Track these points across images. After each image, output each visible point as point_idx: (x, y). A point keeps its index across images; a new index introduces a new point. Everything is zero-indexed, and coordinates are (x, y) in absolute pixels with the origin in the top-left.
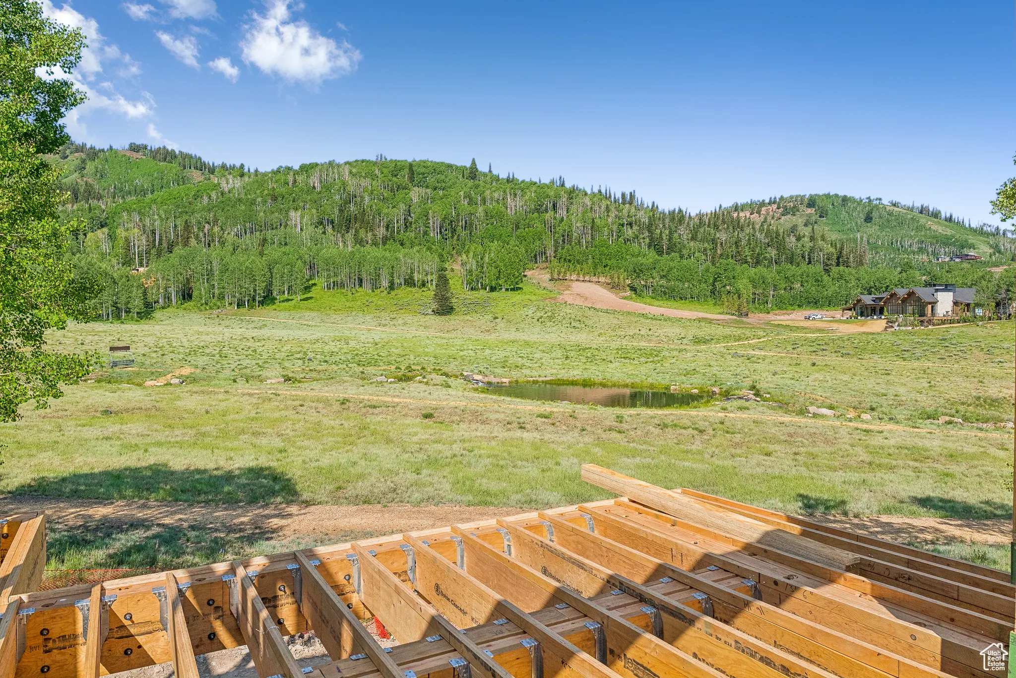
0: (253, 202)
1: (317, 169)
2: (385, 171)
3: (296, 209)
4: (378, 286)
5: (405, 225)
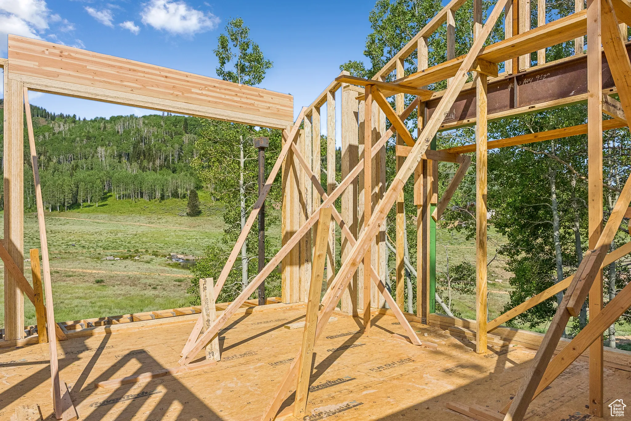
0: (74, 141)
1: (121, 120)
2: (168, 122)
3: (102, 146)
4: (153, 197)
5: (179, 158)
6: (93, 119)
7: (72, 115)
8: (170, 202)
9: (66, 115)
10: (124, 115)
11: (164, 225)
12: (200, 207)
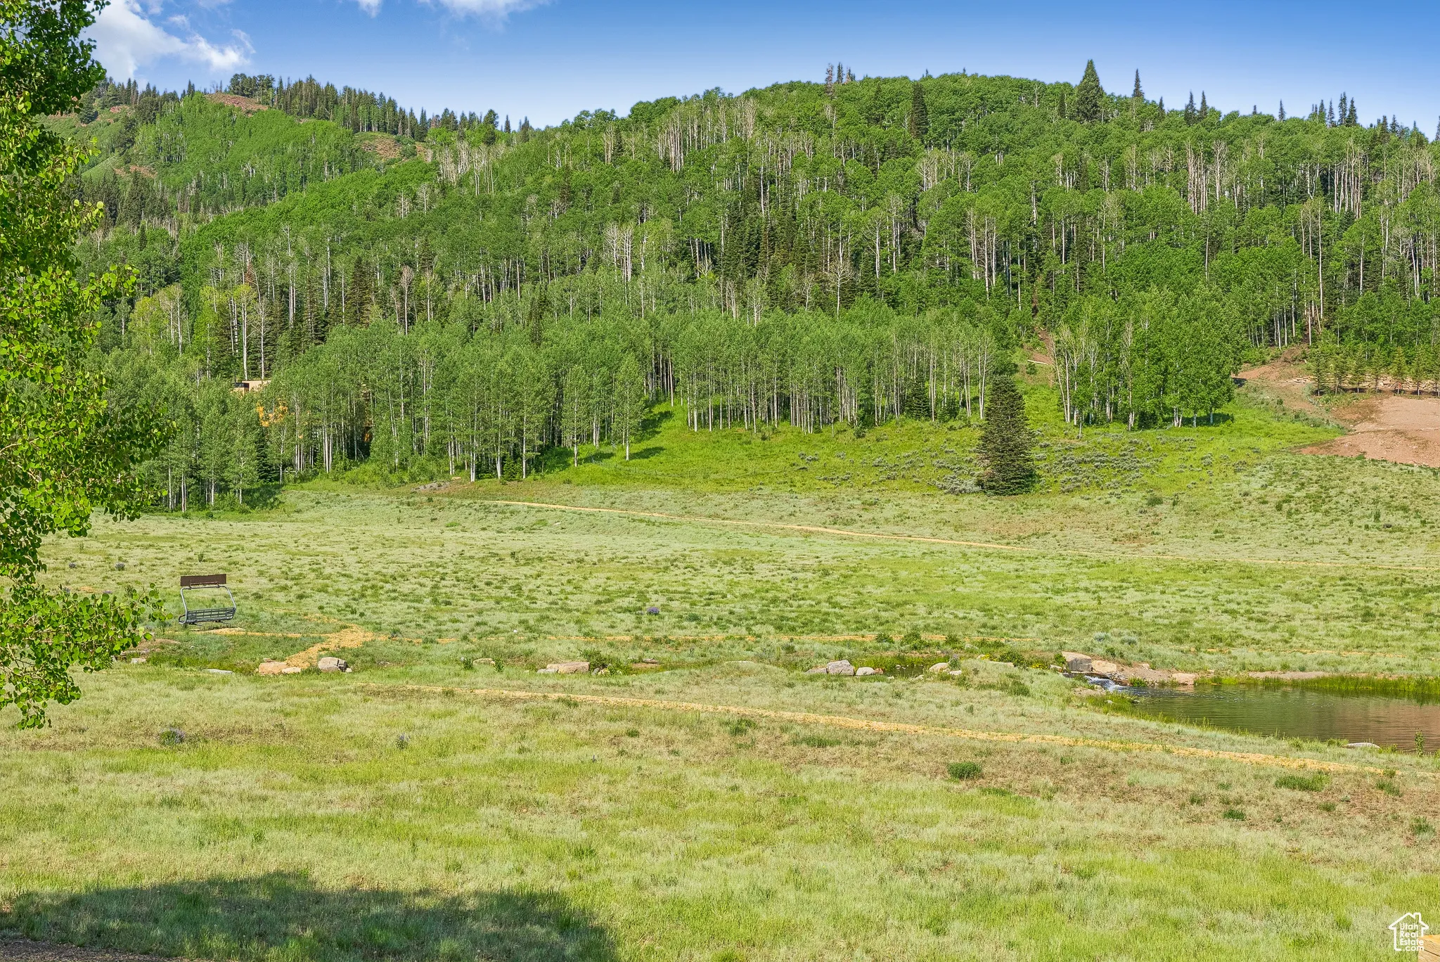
0: (516, 209)
1: (675, 114)
2: (849, 108)
3: (622, 220)
4: (832, 416)
5: (904, 250)
6: (571, 120)
7: (481, 113)
8: (898, 433)
9: (463, 116)
10: (679, 97)
11: (896, 529)
12: (1036, 453)
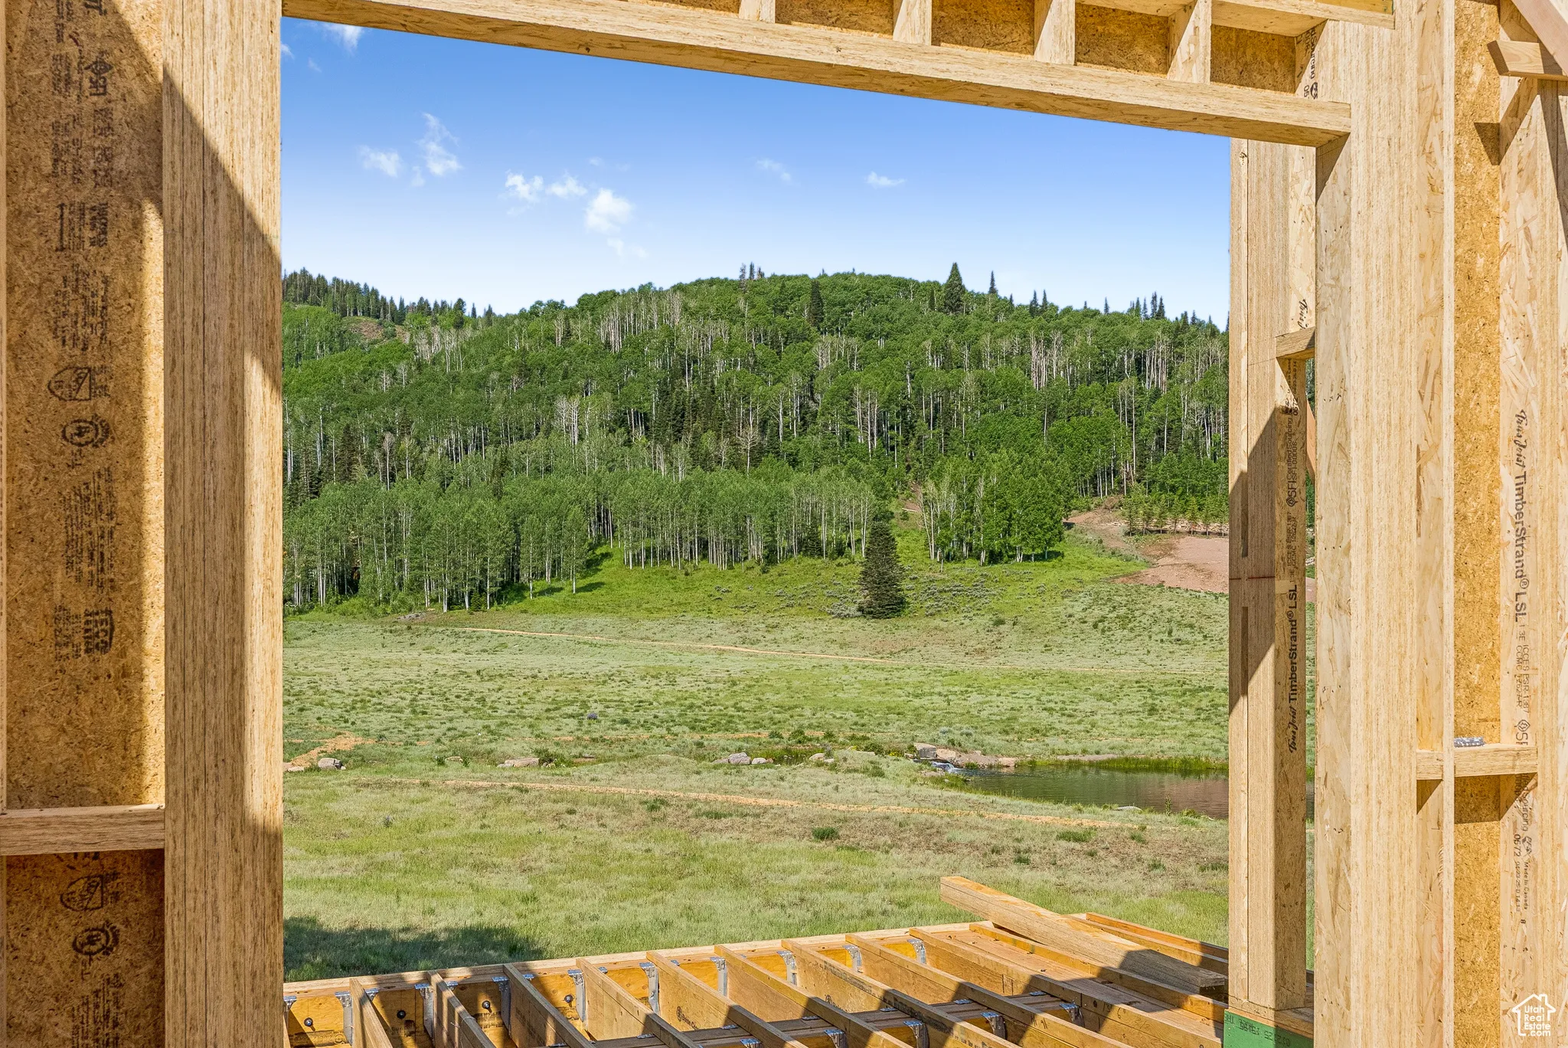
0: (481, 384)
1: (615, 305)
2: (760, 301)
3: (570, 393)
4: (741, 555)
5: (802, 419)
6: (528, 309)
7: (452, 302)
8: (796, 569)
9: (436, 304)
10: (618, 290)
11: (793, 647)
12: (905, 584)
